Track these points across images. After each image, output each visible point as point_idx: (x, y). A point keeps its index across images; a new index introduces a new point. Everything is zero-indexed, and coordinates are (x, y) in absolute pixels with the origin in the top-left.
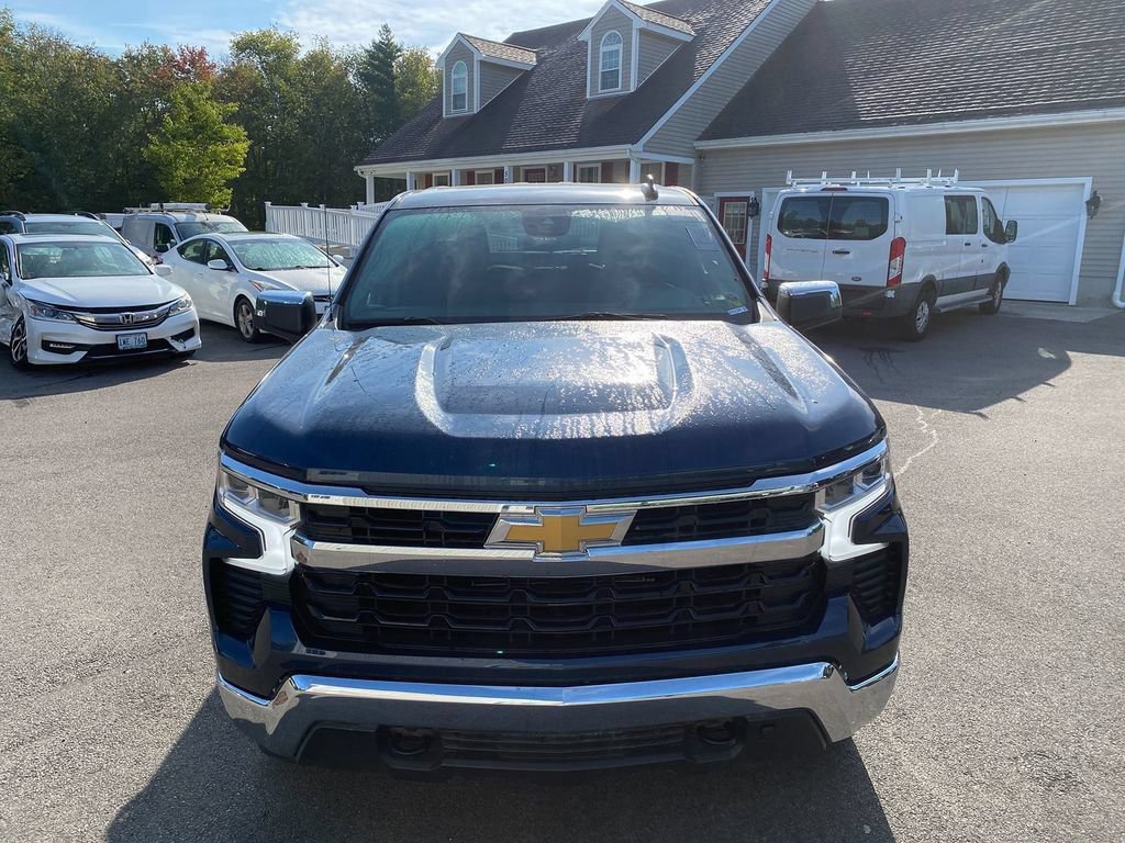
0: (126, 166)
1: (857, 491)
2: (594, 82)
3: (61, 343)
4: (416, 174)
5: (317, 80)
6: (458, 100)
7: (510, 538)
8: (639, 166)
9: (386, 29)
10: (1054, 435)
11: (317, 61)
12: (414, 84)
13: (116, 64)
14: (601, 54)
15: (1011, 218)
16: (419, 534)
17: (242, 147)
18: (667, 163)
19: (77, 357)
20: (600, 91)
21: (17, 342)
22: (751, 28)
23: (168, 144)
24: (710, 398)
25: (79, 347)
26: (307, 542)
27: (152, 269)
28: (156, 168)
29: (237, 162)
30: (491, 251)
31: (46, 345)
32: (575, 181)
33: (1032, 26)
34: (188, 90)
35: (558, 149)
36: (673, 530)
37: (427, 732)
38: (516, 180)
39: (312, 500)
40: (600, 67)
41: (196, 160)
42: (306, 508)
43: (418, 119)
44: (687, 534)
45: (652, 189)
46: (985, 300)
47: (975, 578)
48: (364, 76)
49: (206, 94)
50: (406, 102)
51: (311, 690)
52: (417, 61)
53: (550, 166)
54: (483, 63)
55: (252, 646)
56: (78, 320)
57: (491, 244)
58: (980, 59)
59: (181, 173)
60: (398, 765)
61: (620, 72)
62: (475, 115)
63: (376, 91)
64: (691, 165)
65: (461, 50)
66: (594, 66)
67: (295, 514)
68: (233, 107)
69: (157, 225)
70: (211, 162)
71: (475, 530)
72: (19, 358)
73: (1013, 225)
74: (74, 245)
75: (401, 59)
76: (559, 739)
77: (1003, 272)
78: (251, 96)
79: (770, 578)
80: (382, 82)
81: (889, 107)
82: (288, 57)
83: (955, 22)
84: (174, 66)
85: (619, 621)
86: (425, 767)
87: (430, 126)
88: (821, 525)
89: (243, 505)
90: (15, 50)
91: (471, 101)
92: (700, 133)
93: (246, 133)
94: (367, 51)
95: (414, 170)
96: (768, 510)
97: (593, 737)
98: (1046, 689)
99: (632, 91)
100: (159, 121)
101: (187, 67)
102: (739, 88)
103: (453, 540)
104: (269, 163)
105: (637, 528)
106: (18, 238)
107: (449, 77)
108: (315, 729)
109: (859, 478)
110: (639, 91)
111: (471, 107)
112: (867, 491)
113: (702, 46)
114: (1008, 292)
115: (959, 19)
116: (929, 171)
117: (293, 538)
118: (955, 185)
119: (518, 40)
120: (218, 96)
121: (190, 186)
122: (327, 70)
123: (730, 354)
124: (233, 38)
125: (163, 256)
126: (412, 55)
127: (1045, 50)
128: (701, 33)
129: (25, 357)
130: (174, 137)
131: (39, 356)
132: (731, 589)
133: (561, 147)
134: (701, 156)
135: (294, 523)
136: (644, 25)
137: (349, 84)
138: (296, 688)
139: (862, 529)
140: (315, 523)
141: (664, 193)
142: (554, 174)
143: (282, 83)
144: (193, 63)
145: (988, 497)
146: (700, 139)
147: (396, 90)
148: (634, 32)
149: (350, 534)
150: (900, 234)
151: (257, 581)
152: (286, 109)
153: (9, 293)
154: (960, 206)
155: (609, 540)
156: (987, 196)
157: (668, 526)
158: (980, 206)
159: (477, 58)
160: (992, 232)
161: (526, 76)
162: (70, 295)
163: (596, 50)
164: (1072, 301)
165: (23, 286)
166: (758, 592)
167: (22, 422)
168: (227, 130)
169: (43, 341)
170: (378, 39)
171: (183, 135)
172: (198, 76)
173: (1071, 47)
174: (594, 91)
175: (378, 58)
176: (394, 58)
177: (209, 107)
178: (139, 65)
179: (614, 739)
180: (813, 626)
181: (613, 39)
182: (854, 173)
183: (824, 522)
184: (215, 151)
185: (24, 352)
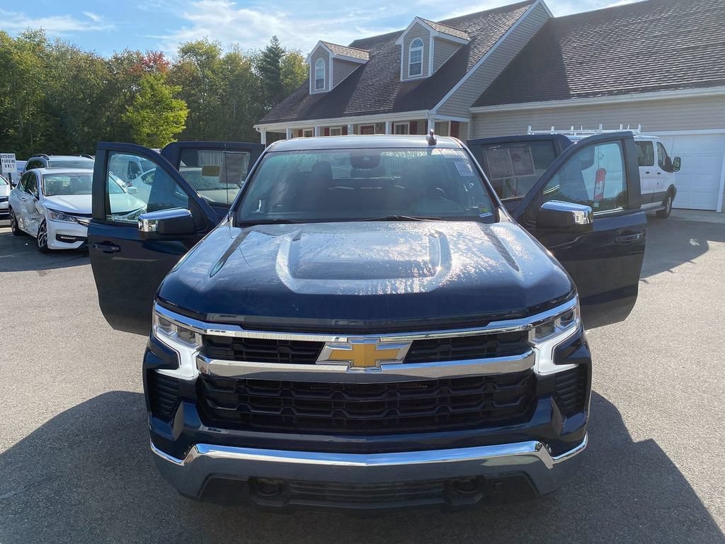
0: (112, 125)
1: (557, 330)
2: (405, 71)
3: (68, 236)
4: (292, 129)
5: (232, 71)
6: (319, 82)
7: (332, 358)
8: (434, 124)
9: (275, 39)
10: (703, 297)
11: (232, 59)
12: (293, 73)
13: (108, 63)
14: (410, 53)
15: (677, 156)
16: (275, 355)
17: (184, 113)
18: (453, 122)
19: (77, 245)
20: (409, 76)
21: (41, 235)
22: (507, 35)
23: (138, 111)
24: (461, 270)
25: (79, 238)
26: (206, 359)
27: (125, 190)
28: (131, 127)
29: (181, 123)
30: (334, 178)
31: (59, 237)
32: (393, 133)
33: (690, 32)
34: (151, 79)
35: (382, 113)
36: (436, 354)
37: (281, 482)
38: (356, 132)
39: (209, 332)
40: (410, 61)
41: (154, 121)
42: (206, 338)
43: (295, 94)
44: (445, 357)
45: (433, 138)
46: (661, 209)
47: (646, 390)
48: (261, 69)
49: (162, 81)
50: (287, 85)
51: (208, 454)
52: (294, 58)
53: (377, 124)
54: (335, 60)
55: (172, 426)
56: (79, 221)
57: (334, 174)
58: (656, 53)
59: (146, 130)
60: (262, 503)
61: (422, 64)
62: (330, 92)
63: (269, 78)
64: (467, 123)
65: (321, 51)
66: (406, 60)
67: (199, 341)
68: (179, 88)
69: (130, 162)
70: (164, 123)
71: (310, 352)
72: (42, 245)
73: (678, 159)
74: (79, 175)
75: (284, 57)
76: (363, 488)
77: (672, 191)
78: (191, 82)
79: (500, 386)
80: (273, 72)
81: (595, 84)
82: (214, 57)
83: (639, 30)
84: (143, 64)
85: (402, 412)
86: (279, 504)
87: (301, 99)
88: (533, 352)
89: (168, 336)
90: (47, 55)
91: (327, 83)
92: (473, 102)
93: (186, 105)
94: (263, 52)
95: (290, 127)
96: (497, 341)
97: (384, 487)
98: (690, 463)
99: (430, 75)
100: (133, 98)
101: (151, 64)
102: (499, 73)
103: (296, 359)
104: (201, 123)
105: (413, 352)
106: (43, 171)
107: (313, 68)
108: (210, 478)
109: (558, 322)
110: (434, 76)
111: (327, 88)
112: (564, 330)
113: (475, 47)
114: (675, 204)
115: (642, 28)
116: (621, 126)
117: (198, 357)
118: (638, 134)
119: (358, 45)
120: (170, 82)
121: (151, 138)
122: (238, 65)
123: (477, 242)
124: (180, 46)
125: (133, 182)
126: (291, 55)
127: (698, 47)
128: (474, 39)
129: (46, 245)
130: (142, 107)
131: (54, 244)
132: (474, 392)
133: (384, 112)
134: (474, 117)
135: (197, 347)
136: (437, 34)
137: (251, 73)
138: (199, 452)
139: (560, 355)
140: (212, 347)
141: (440, 140)
142: (380, 129)
143: (210, 73)
144: (155, 61)
145: (657, 337)
146: (473, 106)
147: (281, 77)
148: (431, 39)
149: (233, 354)
150: (602, 166)
151: (175, 384)
152: (212, 90)
153: (37, 204)
154: (642, 148)
155: (394, 360)
156: (660, 142)
157: (433, 351)
158: (656, 148)
159: (331, 56)
160: (664, 164)
161: (362, 67)
162: (74, 206)
163: (406, 50)
164: (719, 210)
165: (46, 200)
166: (492, 394)
167: (42, 285)
168: (174, 103)
169: (57, 235)
170: (270, 45)
171: (148, 107)
172: (158, 69)
173: (716, 45)
174: (405, 76)
175: (269, 57)
176: (280, 57)
177: (163, 88)
178: (122, 63)
179: (399, 489)
180: (528, 417)
181: (417, 43)
182: (572, 128)
183: (535, 350)
184: (167, 116)
185: (45, 242)
